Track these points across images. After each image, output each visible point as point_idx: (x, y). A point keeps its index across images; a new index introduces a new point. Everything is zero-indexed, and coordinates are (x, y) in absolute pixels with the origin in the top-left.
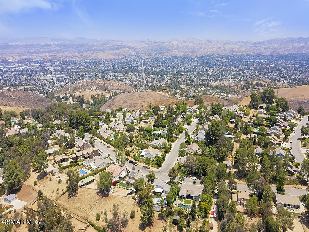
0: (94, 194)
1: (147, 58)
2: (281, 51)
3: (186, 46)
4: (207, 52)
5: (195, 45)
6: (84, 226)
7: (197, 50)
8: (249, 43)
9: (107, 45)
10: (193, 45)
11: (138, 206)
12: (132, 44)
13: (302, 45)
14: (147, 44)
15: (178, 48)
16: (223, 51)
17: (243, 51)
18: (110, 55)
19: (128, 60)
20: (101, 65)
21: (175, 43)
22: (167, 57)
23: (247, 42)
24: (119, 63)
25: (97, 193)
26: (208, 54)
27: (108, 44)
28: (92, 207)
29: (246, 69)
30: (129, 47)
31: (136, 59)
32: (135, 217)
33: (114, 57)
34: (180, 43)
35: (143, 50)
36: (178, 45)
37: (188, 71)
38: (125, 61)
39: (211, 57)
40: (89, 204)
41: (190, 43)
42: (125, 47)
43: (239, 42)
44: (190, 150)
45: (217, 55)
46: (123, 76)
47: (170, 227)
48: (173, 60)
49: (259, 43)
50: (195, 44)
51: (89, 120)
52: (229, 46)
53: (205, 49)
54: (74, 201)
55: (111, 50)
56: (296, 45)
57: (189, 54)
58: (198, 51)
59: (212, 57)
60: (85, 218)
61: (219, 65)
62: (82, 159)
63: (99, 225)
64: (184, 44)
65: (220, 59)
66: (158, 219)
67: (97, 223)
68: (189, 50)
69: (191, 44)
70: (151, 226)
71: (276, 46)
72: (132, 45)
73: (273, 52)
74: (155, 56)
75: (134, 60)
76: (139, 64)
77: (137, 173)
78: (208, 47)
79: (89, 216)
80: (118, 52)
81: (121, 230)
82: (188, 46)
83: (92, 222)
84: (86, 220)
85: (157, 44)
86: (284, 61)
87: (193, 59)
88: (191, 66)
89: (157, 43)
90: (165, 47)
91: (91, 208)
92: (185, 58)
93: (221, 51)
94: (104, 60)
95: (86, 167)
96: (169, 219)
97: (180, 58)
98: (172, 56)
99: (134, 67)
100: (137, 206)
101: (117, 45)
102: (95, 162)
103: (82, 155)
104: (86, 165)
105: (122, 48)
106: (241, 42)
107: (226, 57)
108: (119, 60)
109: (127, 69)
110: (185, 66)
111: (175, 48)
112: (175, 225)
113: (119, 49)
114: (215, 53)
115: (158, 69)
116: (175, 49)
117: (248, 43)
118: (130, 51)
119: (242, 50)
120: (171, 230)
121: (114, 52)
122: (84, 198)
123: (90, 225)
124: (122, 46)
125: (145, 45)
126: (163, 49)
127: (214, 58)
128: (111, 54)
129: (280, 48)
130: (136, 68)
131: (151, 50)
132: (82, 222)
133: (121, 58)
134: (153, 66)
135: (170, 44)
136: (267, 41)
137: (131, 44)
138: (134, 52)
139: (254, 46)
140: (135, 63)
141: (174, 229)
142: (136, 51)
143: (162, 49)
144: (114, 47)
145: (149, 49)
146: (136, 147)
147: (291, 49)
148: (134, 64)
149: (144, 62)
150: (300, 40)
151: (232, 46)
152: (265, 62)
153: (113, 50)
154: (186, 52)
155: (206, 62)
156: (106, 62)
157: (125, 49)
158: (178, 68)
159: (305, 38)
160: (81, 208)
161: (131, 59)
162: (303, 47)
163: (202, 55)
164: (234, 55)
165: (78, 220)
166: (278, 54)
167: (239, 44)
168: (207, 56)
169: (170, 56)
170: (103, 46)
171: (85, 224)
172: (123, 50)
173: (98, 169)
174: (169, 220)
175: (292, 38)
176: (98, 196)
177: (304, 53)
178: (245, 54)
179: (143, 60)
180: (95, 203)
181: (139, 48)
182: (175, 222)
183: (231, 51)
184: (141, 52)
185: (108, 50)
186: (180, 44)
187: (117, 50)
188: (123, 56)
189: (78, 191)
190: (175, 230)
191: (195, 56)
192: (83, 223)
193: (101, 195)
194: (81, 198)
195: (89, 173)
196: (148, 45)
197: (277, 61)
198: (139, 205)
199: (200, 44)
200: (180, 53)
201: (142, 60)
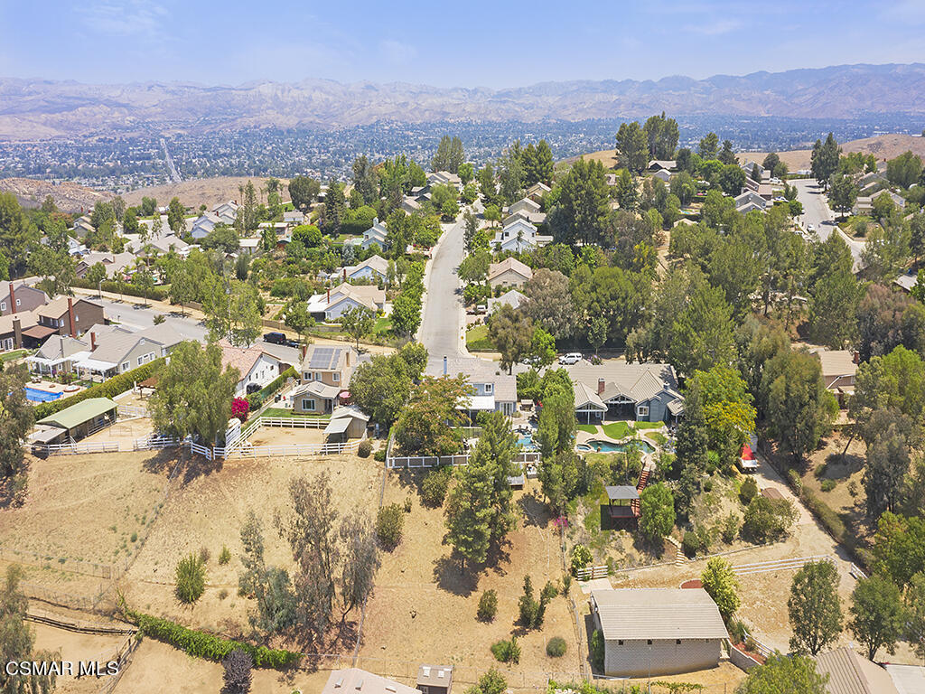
0: (133, 471)
1: (180, 136)
2: (566, 113)
3: (302, 100)
4: (371, 116)
5: (331, 98)
6: (104, 650)
7: (337, 110)
8: (483, 93)
9: (24, 96)
10: (324, 96)
11: (403, 486)
12: (119, 92)
13: (615, 97)
14: (173, 93)
15: (279, 105)
16: (417, 113)
17: (470, 114)
18: (44, 127)
19: (110, 141)
20: (8, 156)
21: (266, 90)
22: (247, 129)
23: (475, 91)
24: (80, 150)
25: (153, 466)
26: (374, 120)
27: (30, 94)
28: (134, 540)
29: (490, 155)
30: (109, 103)
31: (140, 137)
32: (404, 540)
33: (55, 133)
34: (283, 91)
35: (159, 110)
36: (276, 95)
37: (324, 163)
38: (101, 144)
39: (383, 130)
40: (114, 529)
41: (314, 91)
42: (94, 102)
43: (455, 90)
44: (508, 275)
45: (399, 124)
46: (100, 183)
47: (600, 545)
48: (266, 139)
49: (508, 94)
50: (328, 93)
51: (18, 219)
52: (429, 101)
53: (361, 107)
54: (12, 531)
55: (43, 112)
56: (599, 97)
57: (317, 121)
58: (343, 113)
59: (386, 128)
60: (103, 606)
61: (412, 148)
62: (12, 350)
63: (202, 625)
64: (295, 93)
65: (411, 134)
66: (527, 524)
67: (187, 615)
68: (312, 112)
69: (317, 93)
70: (502, 564)
71: (551, 100)
72: (119, 96)
73: (548, 116)
74: (207, 130)
75: (132, 141)
76: (153, 152)
77: (343, 354)
78: (370, 101)
79: (129, 586)
80: (70, 117)
81: (349, 618)
82: (310, 99)
83: (158, 615)
84: (110, 615)
85: (209, 93)
86: (582, 136)
87: (331, 135)
88: (328, 152)
89: (210, 90)
90: (235, 102)
91: (131, 546)
92: (304, 132)
93: (411, 112)
94: (17, 142)
95: (46, 373)
96: (581, 508)
97: (289, 131)
98: (263, 127)
99: (139, 159)
100: (395, 485)
101: (65, 97)
102: (95, 347)
103: (12, 334)
104: (50, 363)
105: (83, 105)
106: (462, 89)
107: (427, 127)
108: (76, 141)
109: (111, 165)
110: (311, 153)
111: (269, 105)
112: (617, 533)
113: (70, 108)
114: (393, 118)
115: (221, 162)
116: (268, 108)
117: (479, 94)
118: (116, 114)
119: (468, 109)
120: (611, 559)
121: (58, 116)
122: (71, 503)
123: (146, 639)
124: (84, 99)
125: (168, 97)
126: (230, 108)
127: (391, 130)
128: (45, 124)
129: (565, 107)
130: (146, 161)
131: (191, 110)
132: (85, 630)
133: (85, 136)
134: (204, 156)
135: (252, 93)
136: (529, 88)
137: (115, 93)
138: (131, 118)
139: (495, 100)
140: (139, 150)
141: (620, 549)
142: (136, 115)
143: (225, 108)
144: (54, 103)
145: (181, 110)
146: (272, 295)
147: (592, 107)
148: (134, 151)
149: (170, 145)
150: (608, 86)
151: (437, 101)
152: (536, 138)
153: (50, 112)
154: (305, 116)
155: (373, 140)
156: (29, 149)
157: (96, 109)
158: (288, 158)
159: (619, 81)
160: (62, 561)
161: (121, 139)
162: (617, 104)
163: (356, 124)
164: (447, 124)
165: (58, 625)
166: (561, 121)
167: (455, 95)
168: (372, 126)
169: (255, 127)
170: (10, 99)
171: (105, 638)
172: (88, 113)
173: (122, 372)
174: (581, 514)
175: (588, 82)
176: (160, 480)
177: (623, 119)
178: (477, 120)
179: (167, 139)
180: (151, 515)
181: (147, 105)
182: (615, 518)
183: (438, 113)
184: (156, 117)
185: (30, 111)
186: (285, 95)
187: (65, 113)
188: (93, 130)
189: (32, 475)
190: (628, 551)
191: (335, 126)
192: (98, 638)
193: (179, 472)
194: (58, 505)
195: (76, 393)
196: (175, 97)
197: (564, 136)
198: (405, 479)
199: (345, 95)
200: (288, 120)
201: (162, 140)
